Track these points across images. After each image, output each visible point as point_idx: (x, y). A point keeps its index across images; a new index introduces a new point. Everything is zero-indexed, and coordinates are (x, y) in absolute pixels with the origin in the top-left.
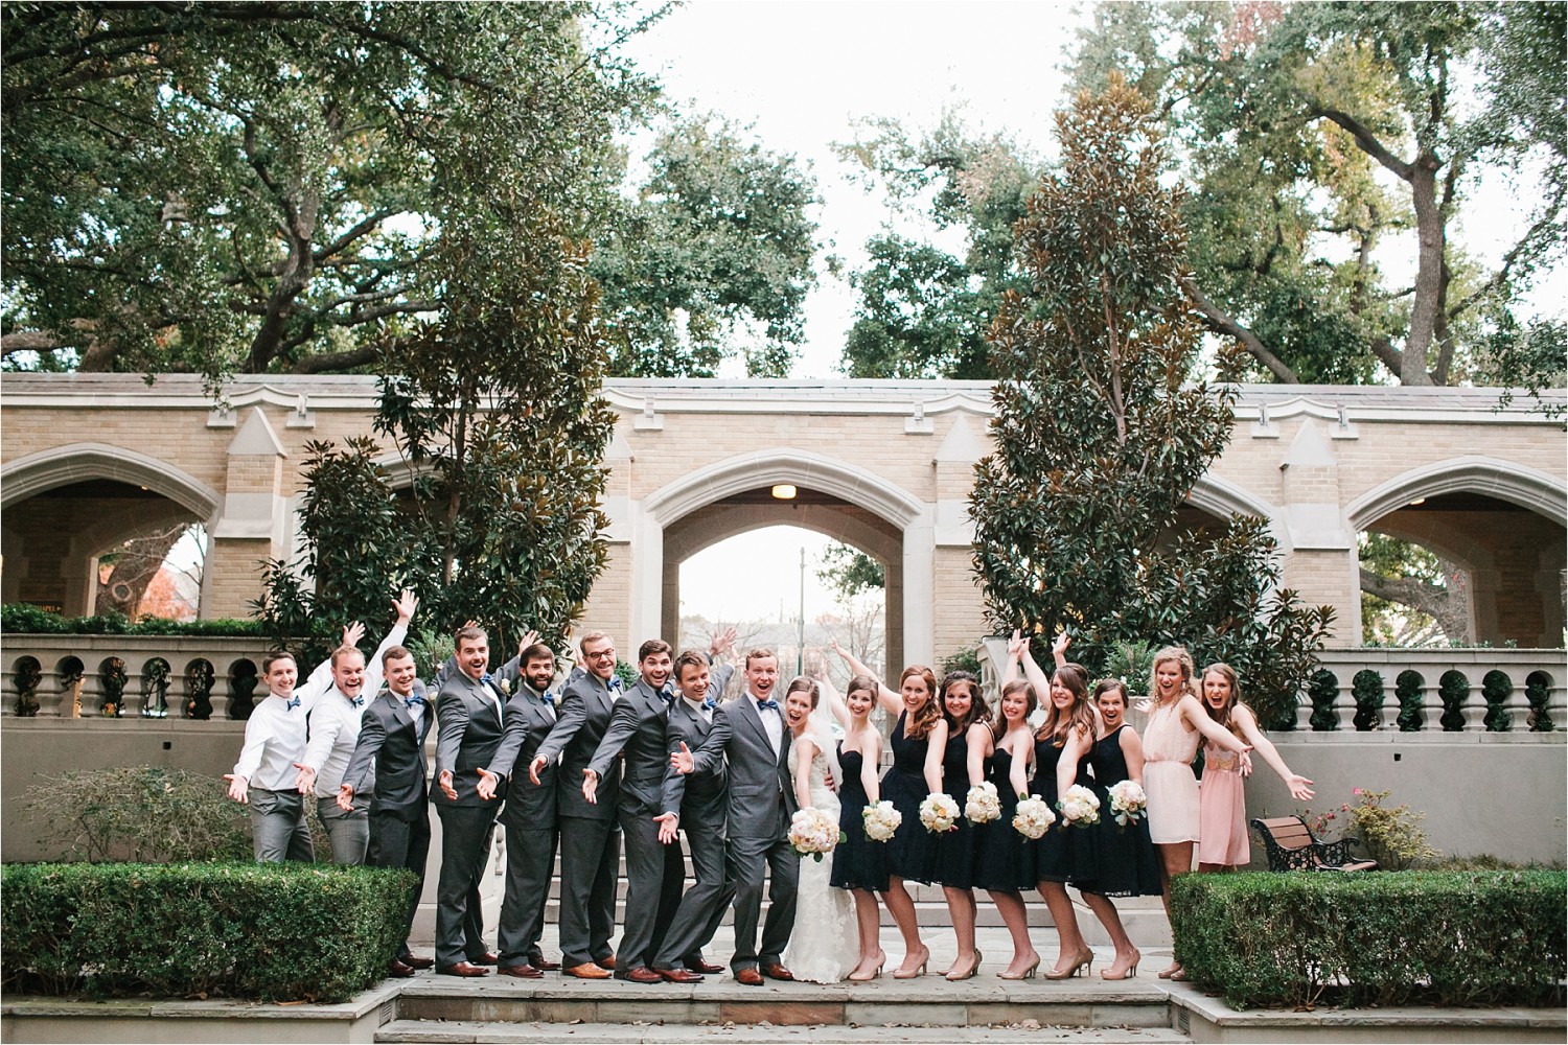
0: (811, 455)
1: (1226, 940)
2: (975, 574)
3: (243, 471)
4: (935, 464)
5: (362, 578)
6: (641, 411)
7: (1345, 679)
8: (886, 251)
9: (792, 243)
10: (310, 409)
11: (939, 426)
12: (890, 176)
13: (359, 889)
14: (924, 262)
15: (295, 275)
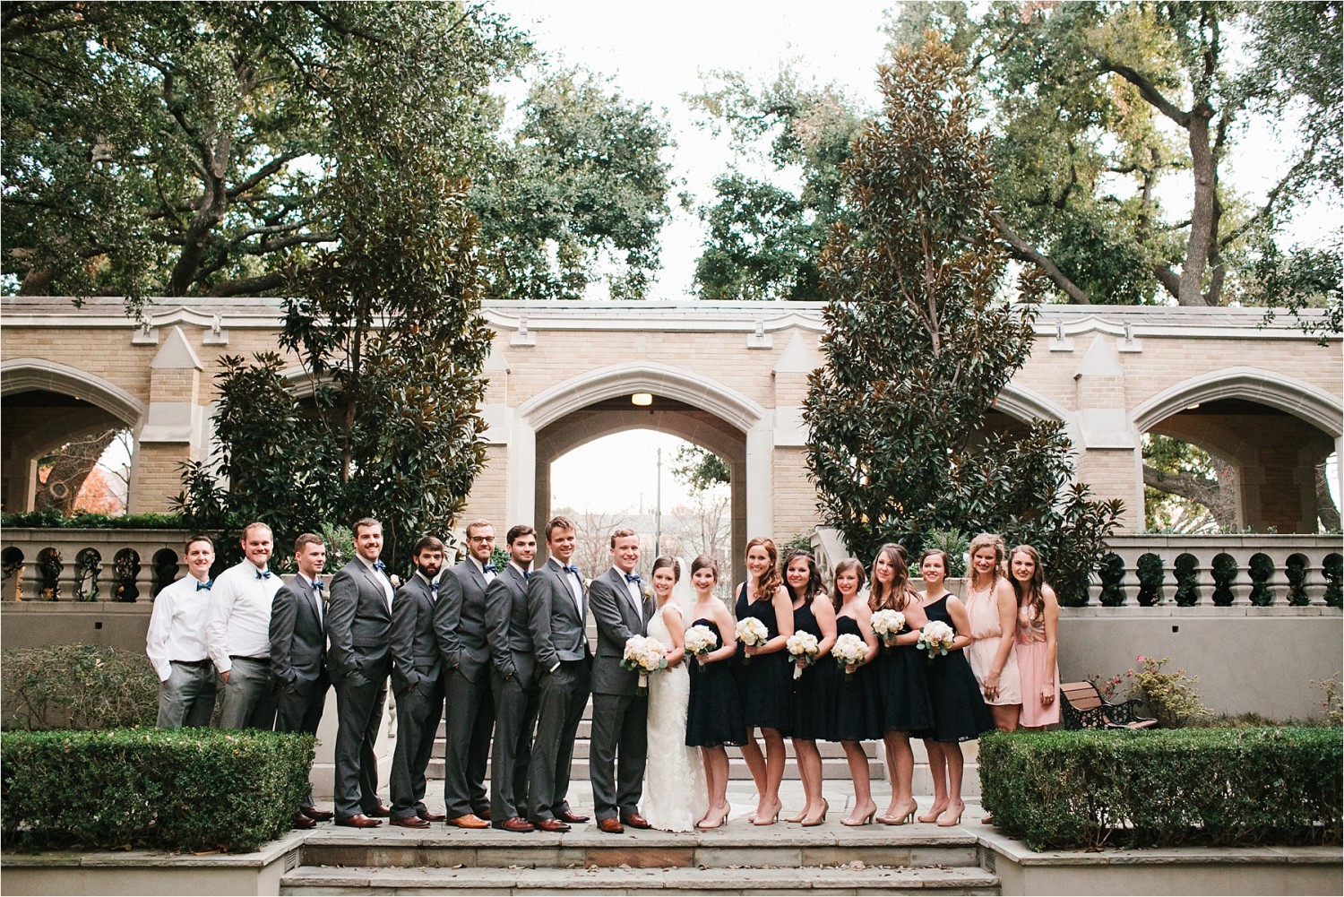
0: (666, 367)
1: (1027, 790)
2: (809, 471)
3: (164, 383)
4: (773, 375)
5: (270, 476)
6: (516, 329)
7: (1130, 561)
8: (730, 188)
9: (649, 182)
10: (224, 328)
11: (777, 341)
12: (735, 122)
13: (266, 752)
14: (764, 198)
15: (210, 209)
